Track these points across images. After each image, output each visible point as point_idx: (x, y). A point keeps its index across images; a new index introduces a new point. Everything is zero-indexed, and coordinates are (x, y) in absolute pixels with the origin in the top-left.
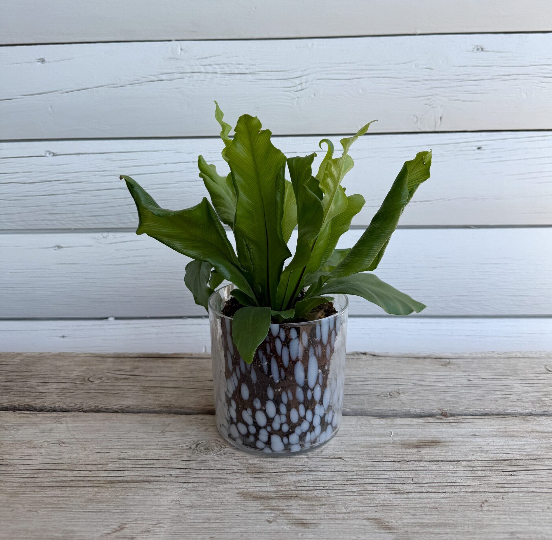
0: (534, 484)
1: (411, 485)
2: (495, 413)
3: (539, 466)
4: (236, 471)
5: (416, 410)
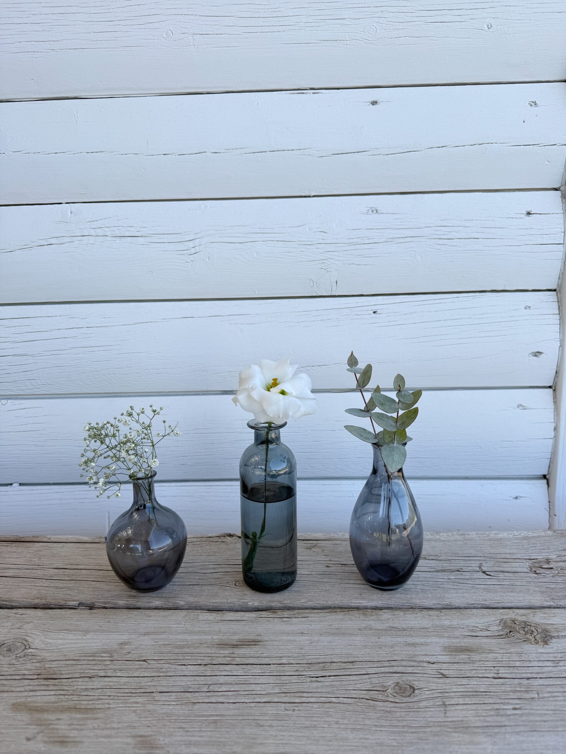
0: (336, 692)
1: (204, 694)
2: (337, 606)
3: (353, 670)
4: (26, 677)
5: (255, 602)
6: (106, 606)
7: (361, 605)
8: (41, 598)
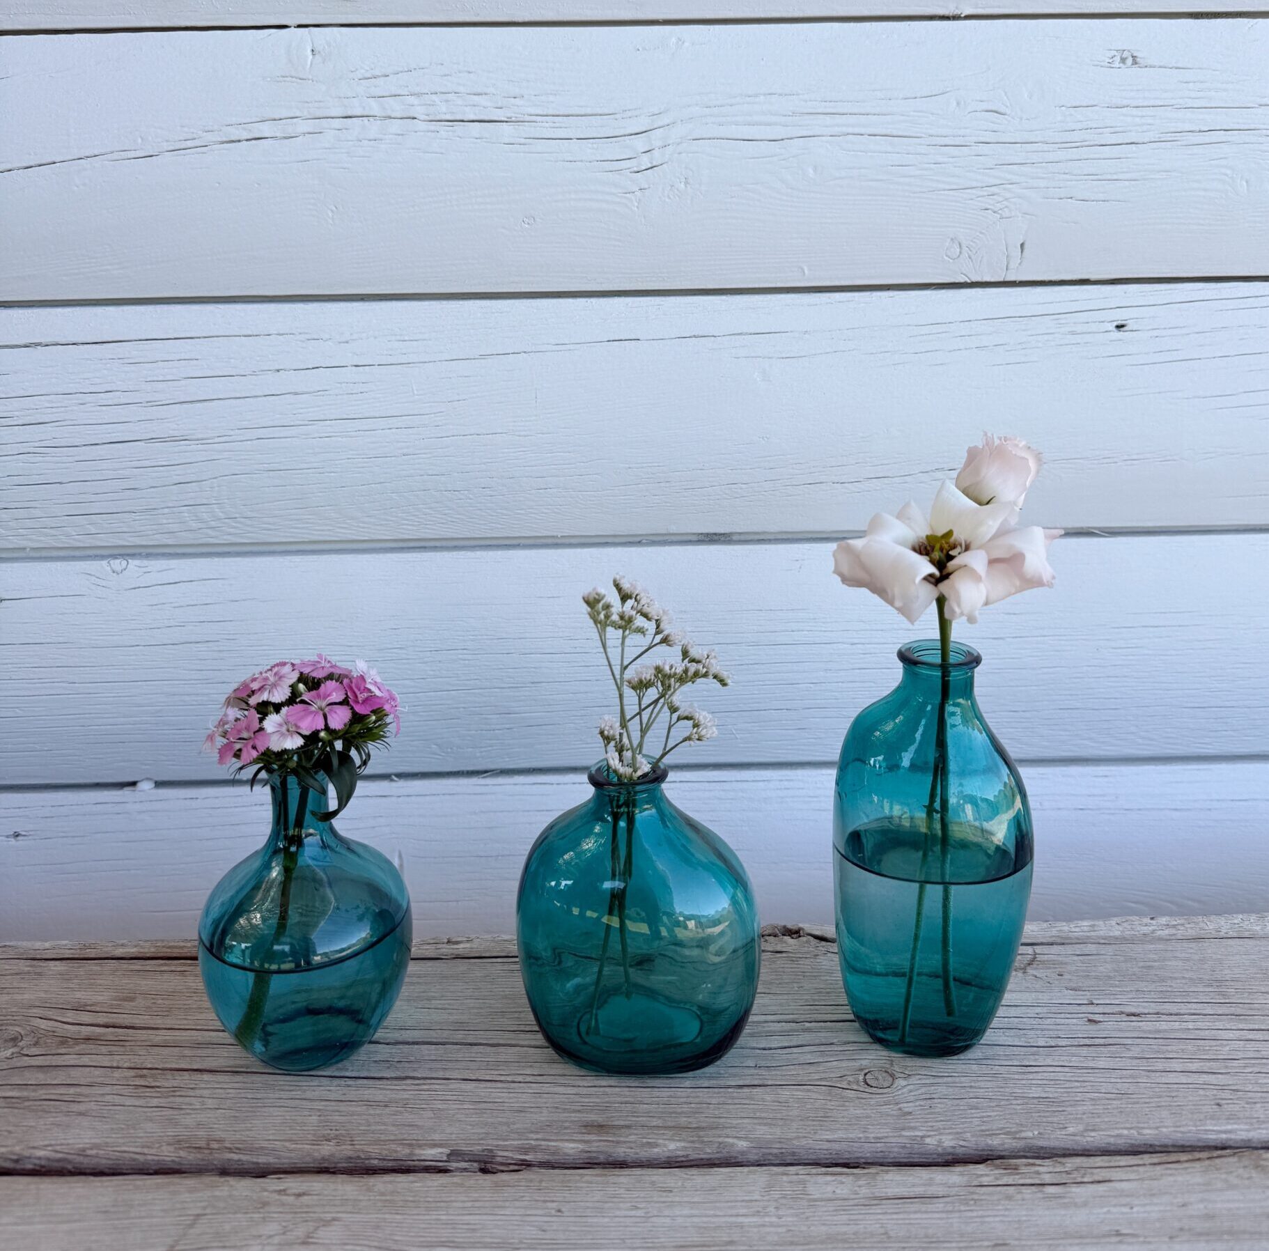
5: (944, 1138)
6: (527, 1157)
7: (1233, 1136)
8: (338, 1139)
